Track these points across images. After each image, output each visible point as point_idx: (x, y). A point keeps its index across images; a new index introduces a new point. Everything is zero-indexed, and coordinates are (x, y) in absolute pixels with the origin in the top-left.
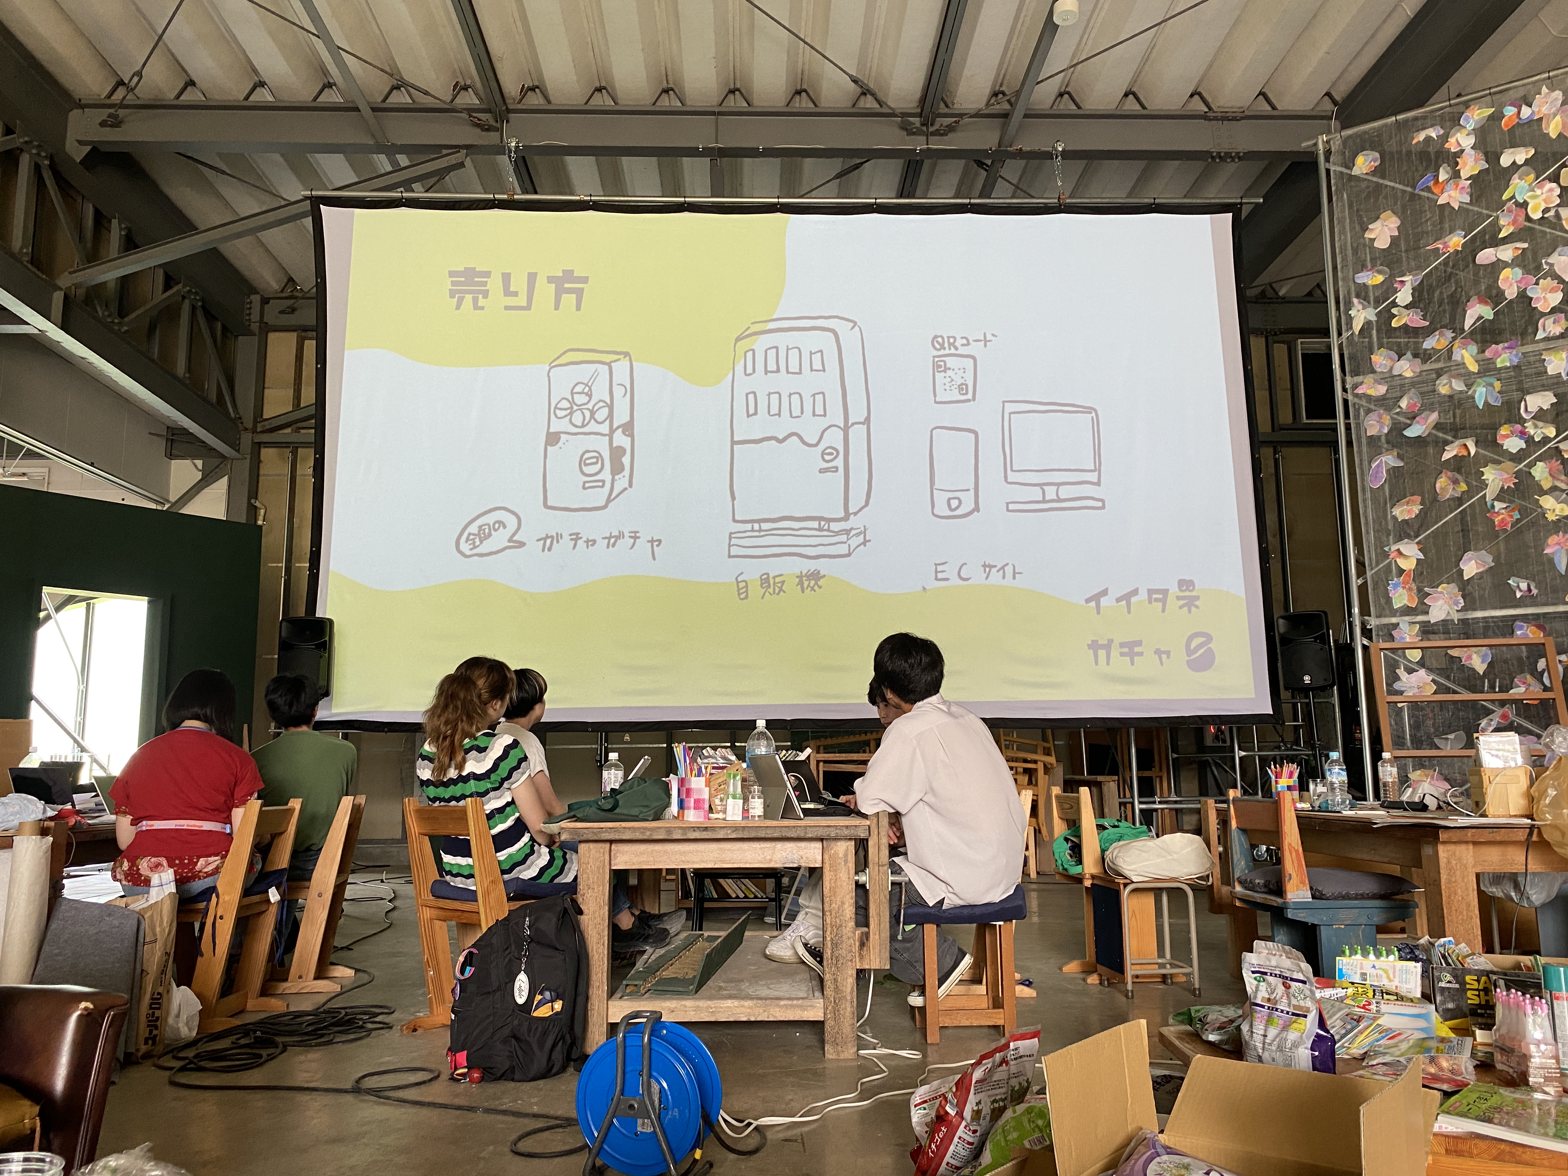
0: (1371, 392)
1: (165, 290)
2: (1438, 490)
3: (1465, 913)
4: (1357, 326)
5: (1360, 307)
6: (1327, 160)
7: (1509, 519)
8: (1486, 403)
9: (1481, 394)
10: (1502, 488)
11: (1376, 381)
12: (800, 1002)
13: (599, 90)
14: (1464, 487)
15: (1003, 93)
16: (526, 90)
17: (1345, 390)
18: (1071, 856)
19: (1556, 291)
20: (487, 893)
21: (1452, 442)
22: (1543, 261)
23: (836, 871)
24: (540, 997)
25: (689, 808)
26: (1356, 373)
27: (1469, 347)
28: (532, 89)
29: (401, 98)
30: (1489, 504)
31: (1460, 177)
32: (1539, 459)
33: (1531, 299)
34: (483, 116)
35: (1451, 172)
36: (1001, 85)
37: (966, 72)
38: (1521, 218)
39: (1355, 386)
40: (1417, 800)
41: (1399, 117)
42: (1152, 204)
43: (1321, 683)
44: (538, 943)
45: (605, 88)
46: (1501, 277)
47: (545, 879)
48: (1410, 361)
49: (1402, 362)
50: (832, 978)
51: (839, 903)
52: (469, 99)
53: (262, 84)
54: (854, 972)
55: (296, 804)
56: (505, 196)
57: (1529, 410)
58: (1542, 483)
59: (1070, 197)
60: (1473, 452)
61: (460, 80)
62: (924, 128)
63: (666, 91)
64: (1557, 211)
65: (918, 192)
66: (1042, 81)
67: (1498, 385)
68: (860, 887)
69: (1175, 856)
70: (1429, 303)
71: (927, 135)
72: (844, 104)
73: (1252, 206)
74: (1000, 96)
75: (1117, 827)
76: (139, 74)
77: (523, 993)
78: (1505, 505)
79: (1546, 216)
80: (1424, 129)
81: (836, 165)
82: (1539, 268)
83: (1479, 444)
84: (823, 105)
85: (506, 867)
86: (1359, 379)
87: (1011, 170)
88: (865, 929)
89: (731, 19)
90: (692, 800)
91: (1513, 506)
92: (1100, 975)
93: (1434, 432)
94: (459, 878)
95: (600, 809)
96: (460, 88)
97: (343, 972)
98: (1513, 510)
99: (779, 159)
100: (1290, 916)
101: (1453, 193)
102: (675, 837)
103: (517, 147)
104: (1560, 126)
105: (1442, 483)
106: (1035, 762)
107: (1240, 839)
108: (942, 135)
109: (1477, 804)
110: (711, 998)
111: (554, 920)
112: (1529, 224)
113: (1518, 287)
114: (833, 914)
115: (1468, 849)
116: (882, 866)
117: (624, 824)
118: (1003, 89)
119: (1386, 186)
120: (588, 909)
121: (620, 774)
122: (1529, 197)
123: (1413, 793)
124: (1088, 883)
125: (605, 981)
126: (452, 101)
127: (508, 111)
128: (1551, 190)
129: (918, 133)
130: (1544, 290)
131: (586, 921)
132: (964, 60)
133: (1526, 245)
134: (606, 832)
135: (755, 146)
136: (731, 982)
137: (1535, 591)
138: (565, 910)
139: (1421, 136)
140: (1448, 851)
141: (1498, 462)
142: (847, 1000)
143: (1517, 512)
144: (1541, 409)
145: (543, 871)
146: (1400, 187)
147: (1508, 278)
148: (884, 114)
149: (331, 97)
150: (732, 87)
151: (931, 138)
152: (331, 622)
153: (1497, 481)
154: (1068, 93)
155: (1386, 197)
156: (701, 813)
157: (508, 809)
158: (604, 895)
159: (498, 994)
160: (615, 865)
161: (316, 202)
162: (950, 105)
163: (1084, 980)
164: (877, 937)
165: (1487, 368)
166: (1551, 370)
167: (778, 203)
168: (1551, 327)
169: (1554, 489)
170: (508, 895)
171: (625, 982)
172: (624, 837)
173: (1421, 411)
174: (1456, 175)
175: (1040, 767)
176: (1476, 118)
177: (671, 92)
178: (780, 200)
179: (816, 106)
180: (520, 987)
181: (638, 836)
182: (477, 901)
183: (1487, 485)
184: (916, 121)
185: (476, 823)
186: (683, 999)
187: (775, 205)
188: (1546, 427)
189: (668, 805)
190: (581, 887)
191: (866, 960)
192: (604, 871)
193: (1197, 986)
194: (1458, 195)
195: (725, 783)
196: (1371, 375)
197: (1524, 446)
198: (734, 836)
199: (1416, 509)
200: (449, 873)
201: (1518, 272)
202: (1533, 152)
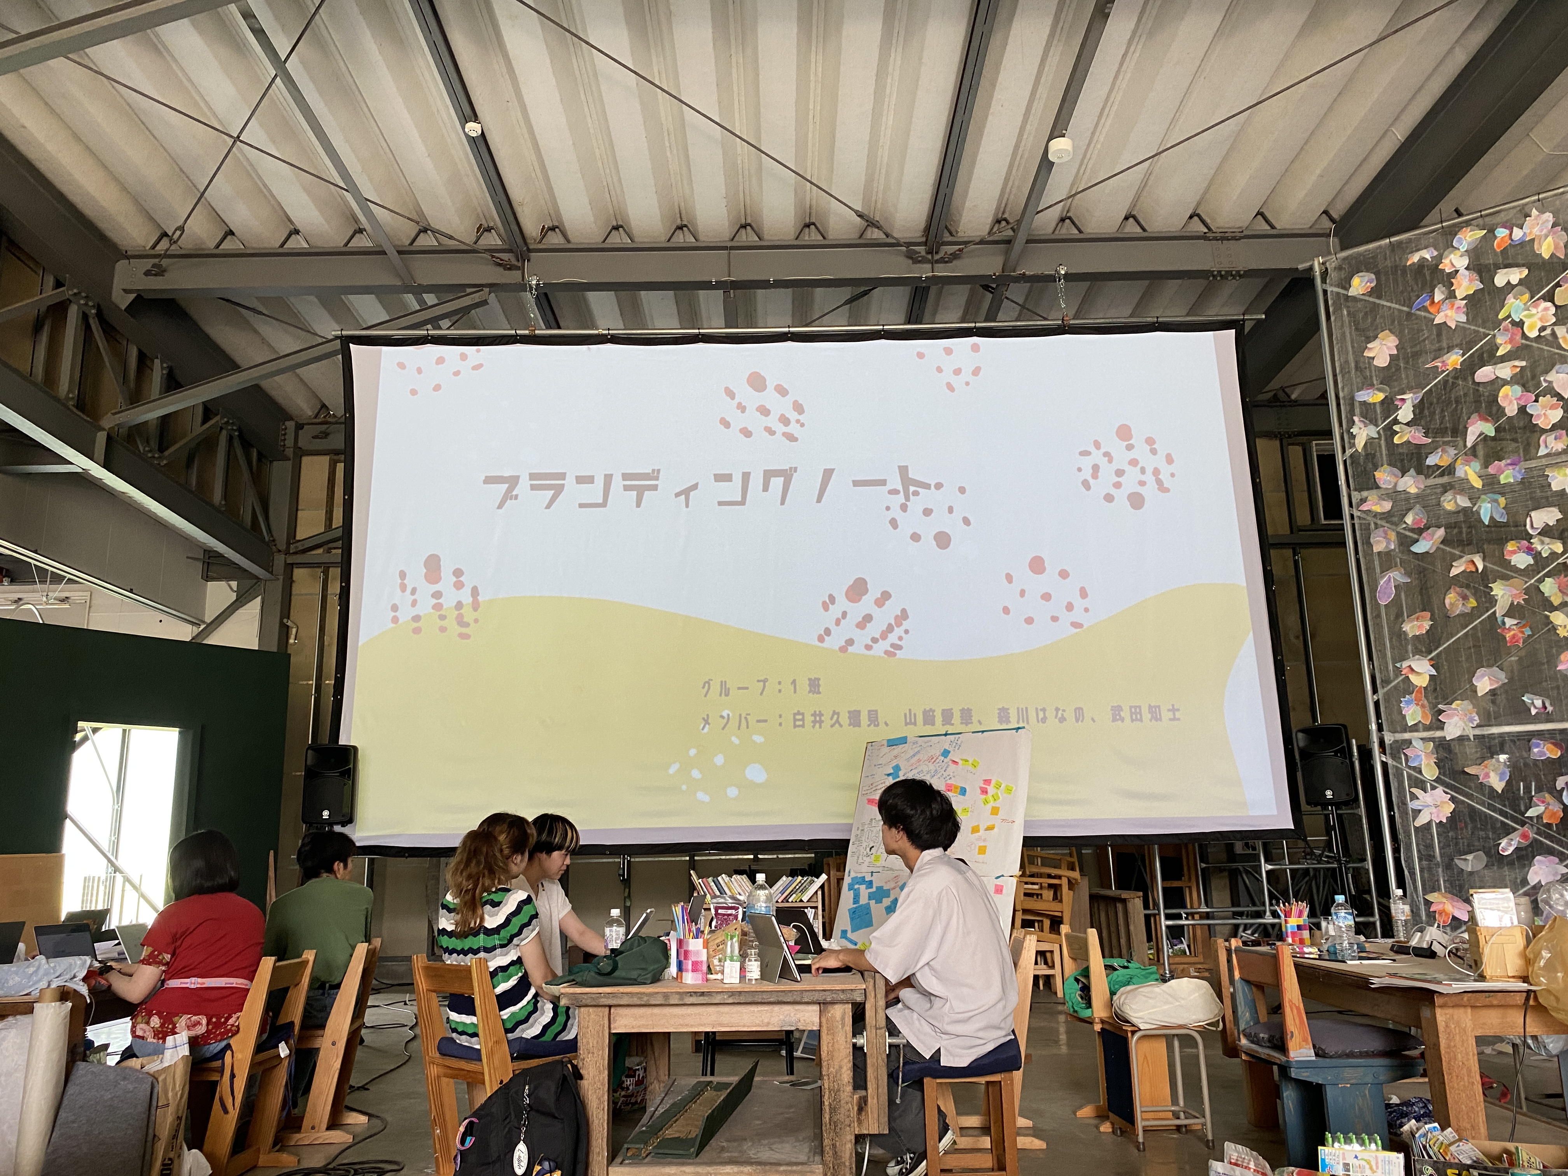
0: (1377, 509)
1: (204, 422)
2: (1447, 606)
3: (1466, 1078)
4: (1360, 443)
5: (1362, 425)
6: (1324, 281)
7: (1520, 635)
8: (1492, 518)
9: (1486, 511)
10: (1512, 604)
11: (1381, 498)
12: (799, 1168)
13: (616, 228)
14: (1473, 603)
15: (1008, 222)
16: (546, 231)
17: (1351, 505)
18: (1082, 998)
19: (1557, 408)
20: (491, 1054)
21: (1461, 557)
22: (1542, 379)
23: (833, 1034)
24: (539, 1168)
25: (687, 971)
26: (1360, 490)
27: (1473, 464)
28: (553, 229)
29: (427, 241)
30: (1499, 620)
31: (1455, 297)
32: (1548, 575)
33: (1532, 415)
34: (505, 256)
35: (1446, 292)
36: (1003, 213)
37: (968, 204)
38: (1518, 337)
39: (1363, 501)
40: (1425, 946)
41: (1393, 239)
42: (1154, 323)
43: (1344, 798)
44: (538, 1111)
45: (622, 227)
46: (1501, 394)
47: (549, 1037)
48: (1413, 477)
49: (1405, 478)
50: (830, 1143)
51: (837, 1067)
52: (492, 240)
53: (297, 232)
54: (853, 1138)
55: (309, 955)
56: (527, 332)
57: (1535, 526)
58: (1552, 599)
59: (1073, 319)
60: (1480, 568)
61: (484, 222)
62: (930, 257)
63: (680, 228)
64: (1553, 330)
65: (925, 320)
66: (1042, 211)
67: (1502, 501)
68: (857, 1050)
69: (1183, 1002)
70: (1430, 421)
71: (933, 262)
72: (852, 235)
73: (1253, 322)
74: (1004, 223)
75: (1127, 967)
76: (181, 228)
77: (522, 1164)
78: (1515, 622)
79: (1542, 334)
80: (1418, 250)
81: (846, 293)
82: (1539, 384)
83: (1487, 559)
84: (831, 237)
85: (509, 1025)
86: (1365, 494)
87: (1017, 292)
88: (863, 1093)
89: (739, 162)
90: (690, 963)
91: (1524, 622)
92: (1113, 1124)
93: (1442, 546)
94: (464, 1037)
95: (600, 973)
96: (483, 230)
97: (357, 1119)
98: (1524, 626)
99: (790, 290)
100: (1293, 1075)
101: (1450, 313)
102: (672, 1002)
103: (538, 285)
104: (1553, 247)
105: (1451, 598)
106: (1059, 877)
107: (1244, 991)
108: (946, 262)
109: (1476, 962)
110: (711, 1163)
111: (553, 1089)
112: (1528, 343)
113: (1518, 404)
114: (831, 1079)
115: (1466, 1013)
116: (880, 1029)
117: (622, 989)
118: (1006, 216)
119: (1383, 305)
120: (589, 1074)
121: (622, 930)
122: (1525, 316)
123: (1421, 937)
124: (1098, 1027)
125: (605, 1146)
126: (476, 243)
127: (529, 250)
128: (1546, 309)
129: (924, 261)
130: (1543, 407)
131: (586, 1087)
132: (966, 192)
133: (1524, 363)
134: (605, 997)
135: (767, 278)
136: (735, 1140)
137: (1550, 709)
138: (565, 1078)
139: (1415, 258)
140: (1446, 1014)
141: (1505, 578)
142: (845, 1166)
143: (1528, 628)
144: (1547, 525)
145: (546, 1028)
146: (1397, 306)
147: (1507, 395)
148: (891, 244)
149: (361, 242)
150: (743, 222)
151: (936, 266)
152: (355, 748)
153: (1506, 597)
154: (1070, 218)
155: (1383, 317)
156: (699, 976)
157: (511, 968)
158: (604, 1060)
159: (497, 1165)
160: (615, 1028)
161: (346, 341)
162: (954, 234)
163: (1097, 1127)
164: (875, 1101)
165: (1491, 484)
166: (1555, 487)
167: (789, 332)
168: (1551, 444)
169: (1564, 605)
170: (512, 1055)
171: (626, 1146)
172: (622, 1003)
173: (1427, 528)
174: (1452, 295)
175: (1064, 882)
176: (1469, 240)
177: (685, 229)
178: (792, 329)
179: (824, 238)
180: (520, 1157)
181: (636, 1001)
182: (480, 1060)
183: (1496, 601)
184: (921, 249)
185: (481, 982)
186: (683, 1164)
187: (786, 334)
188: (1553, 544)
189: (667, 965)
190: (582, 1051)
191: (865, 1124)
192: (603, 1035)
193: (1210, 1137)
194: (1454, 314)
195: (723, 943)
196: (1374, 491)
197: (1532, 562)
198: (730, 1001)
199: (1427, 625)
200: (454, 1030)
201: (1518, 389)
202: (1526, 272)
